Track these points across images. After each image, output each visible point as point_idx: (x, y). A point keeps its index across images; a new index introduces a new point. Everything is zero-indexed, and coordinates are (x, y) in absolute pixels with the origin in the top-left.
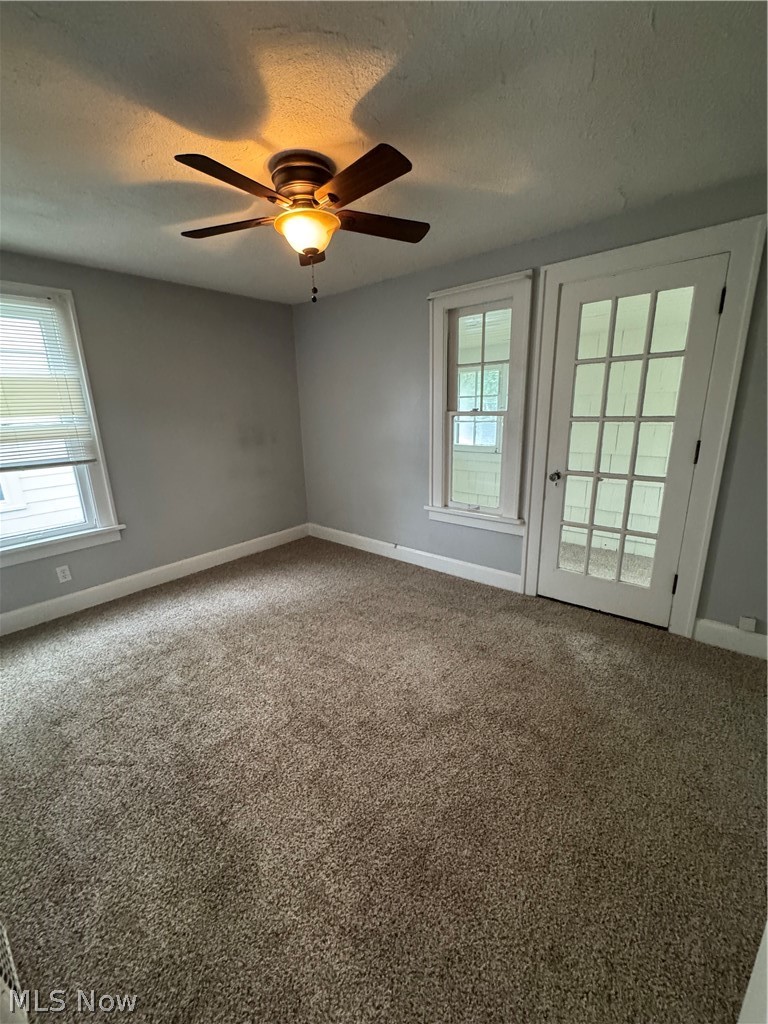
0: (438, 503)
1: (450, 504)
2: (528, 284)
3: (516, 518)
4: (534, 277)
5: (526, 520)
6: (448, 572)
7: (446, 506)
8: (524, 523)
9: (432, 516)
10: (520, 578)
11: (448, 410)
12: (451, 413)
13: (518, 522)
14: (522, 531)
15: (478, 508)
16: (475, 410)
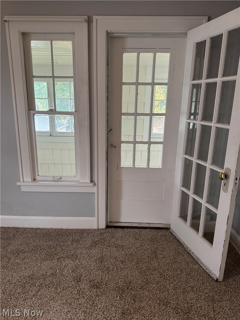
0: (28, 178)
1: (38, 178)
2: (86, 25)
3: (90, 182)
4: (89, 21)
5: (96, 182)
6: (41, 227)
7: (34, 180)
8: (95, 184)
9: (23, 189)
10: (95, 219)
11: (29, 110)
12: (32, 112)
13: (92, 184)
14: (94, 190)
15: (61, 178)
16: (51, 110)
